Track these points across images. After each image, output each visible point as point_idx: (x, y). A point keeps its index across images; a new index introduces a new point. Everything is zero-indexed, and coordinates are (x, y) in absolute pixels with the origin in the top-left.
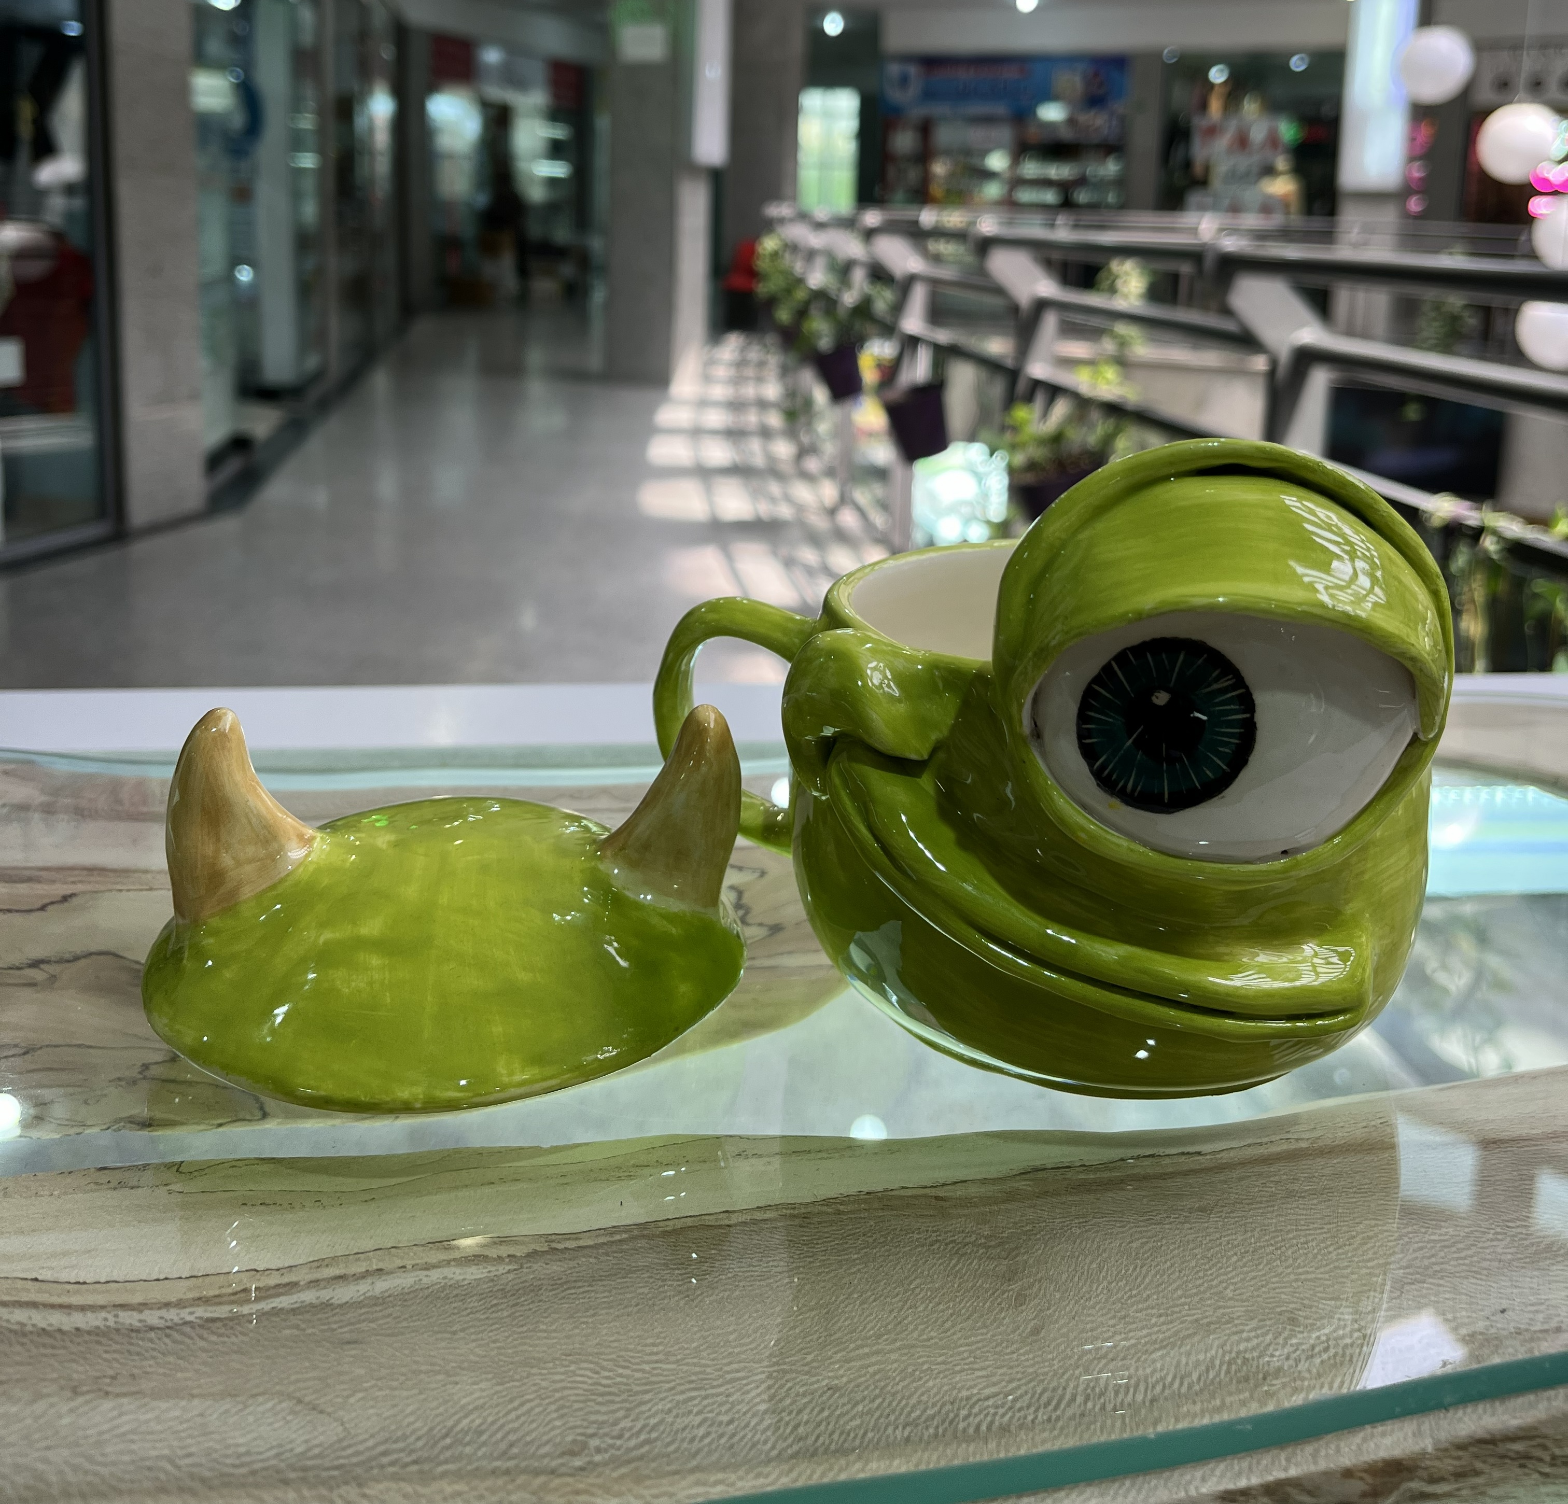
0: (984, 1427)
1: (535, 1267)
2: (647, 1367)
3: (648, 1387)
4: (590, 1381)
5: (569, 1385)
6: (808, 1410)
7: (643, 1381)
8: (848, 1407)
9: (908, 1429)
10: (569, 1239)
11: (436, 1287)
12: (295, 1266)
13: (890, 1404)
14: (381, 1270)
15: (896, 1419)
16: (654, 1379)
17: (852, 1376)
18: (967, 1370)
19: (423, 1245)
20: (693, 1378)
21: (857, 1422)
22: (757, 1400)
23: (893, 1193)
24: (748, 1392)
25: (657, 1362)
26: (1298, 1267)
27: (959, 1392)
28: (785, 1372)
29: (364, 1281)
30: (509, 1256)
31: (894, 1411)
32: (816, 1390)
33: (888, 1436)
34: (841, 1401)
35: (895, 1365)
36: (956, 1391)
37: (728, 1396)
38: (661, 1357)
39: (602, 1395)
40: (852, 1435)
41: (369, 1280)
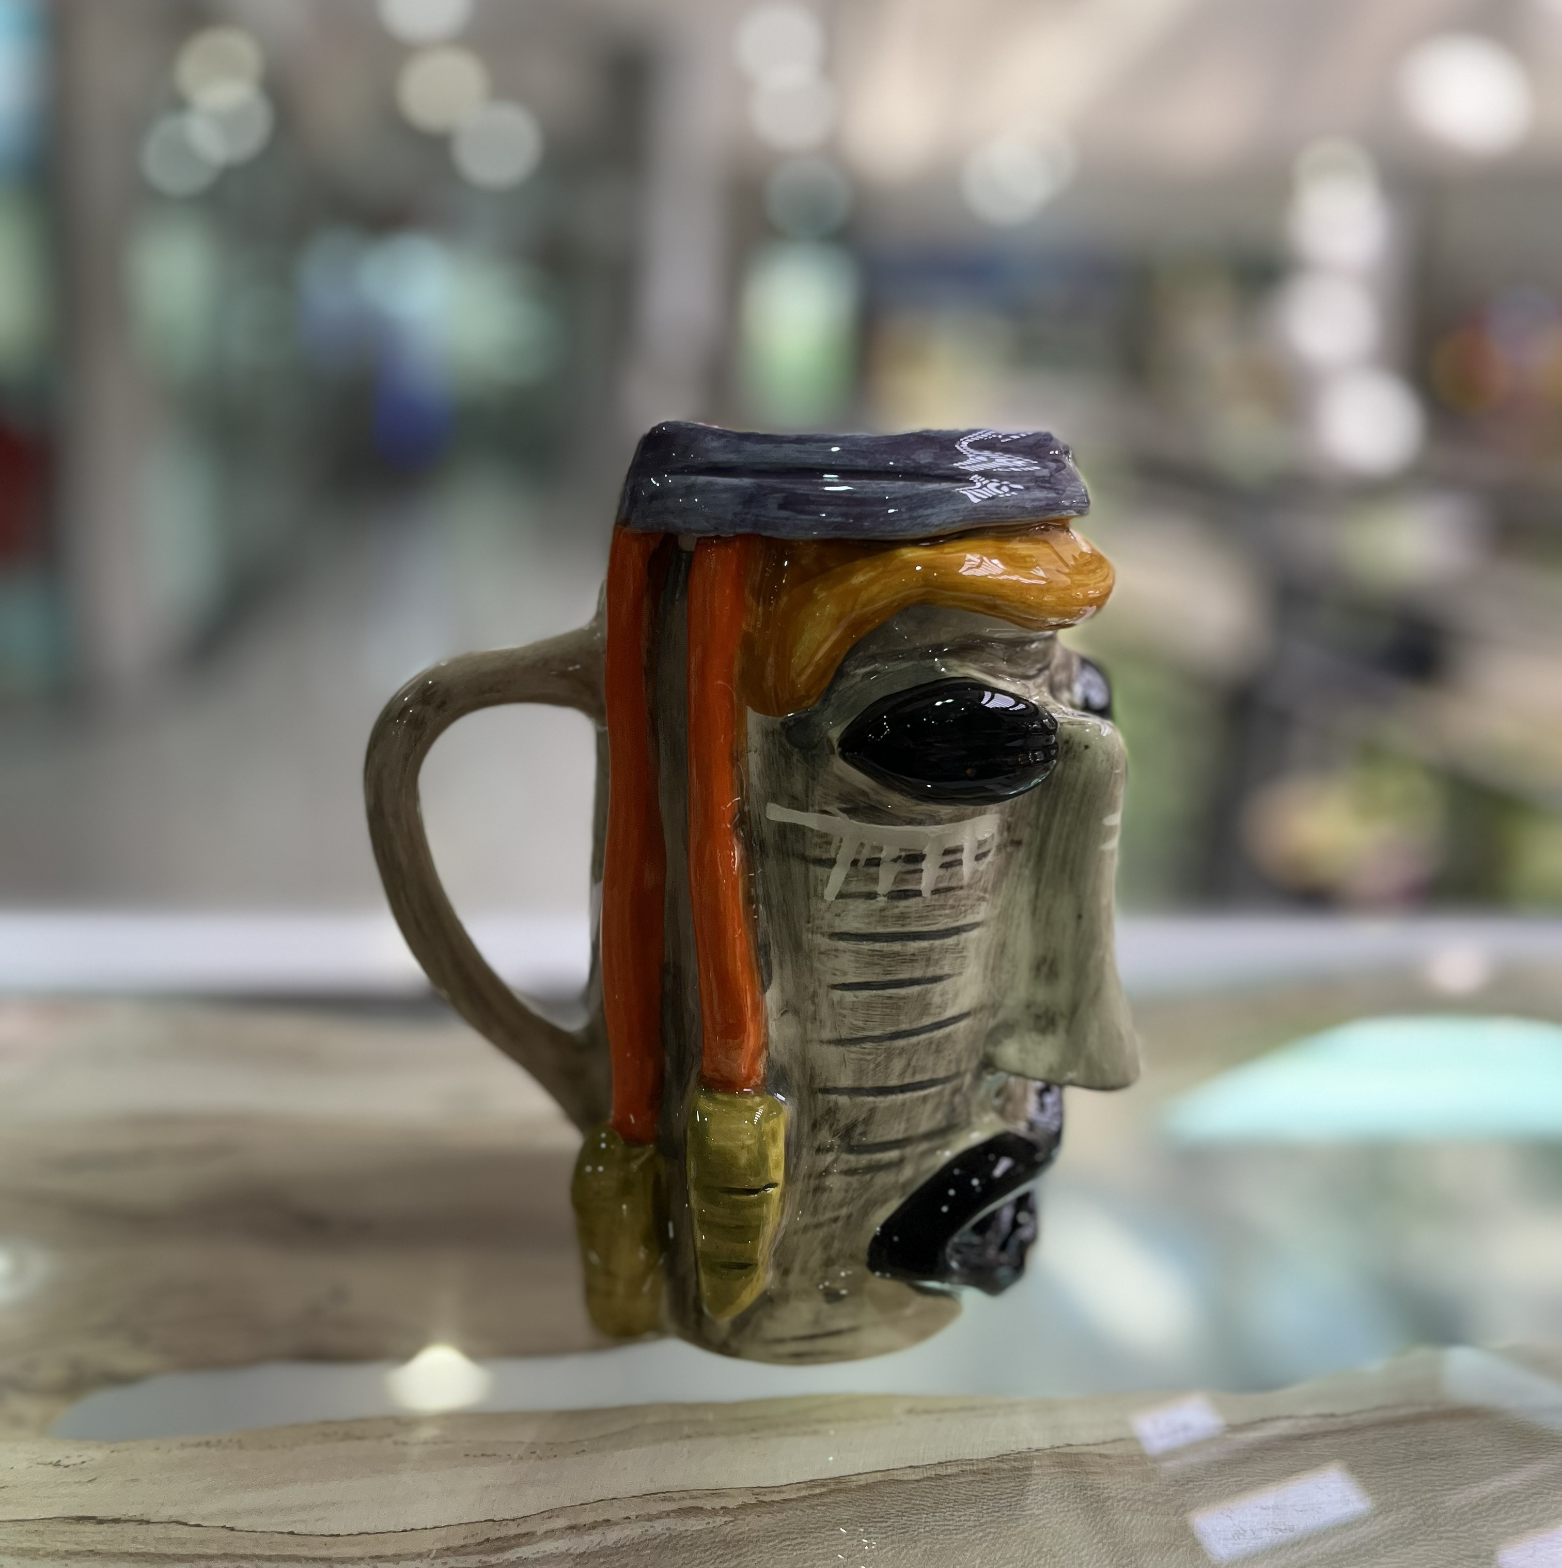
1: (748, 1519)
10: (773, 1492)
11: (663, 1537)
12: (530, 1516)
14: (608, 1521)
23: (1061, 1450)
26: (1441, 1526)
29: (594, 1531)
30: (722, 1508)
41: (600, 1531)
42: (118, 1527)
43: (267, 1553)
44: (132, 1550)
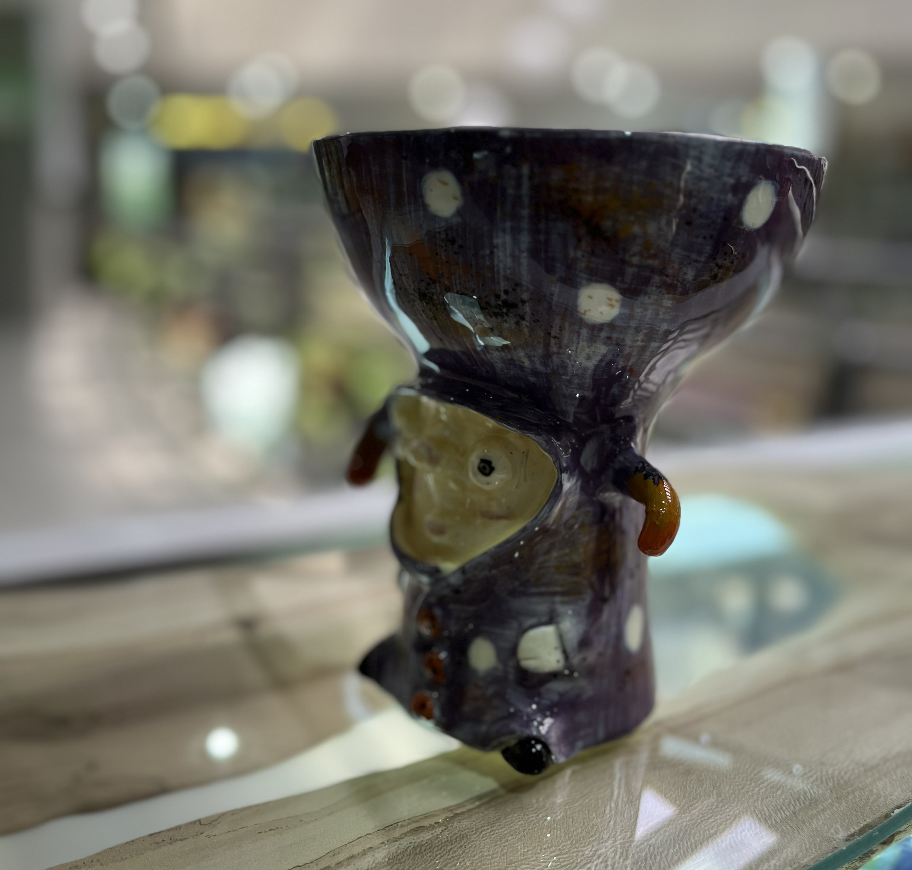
1: (455, 825)
10: (460, 807)
11: (411, 848)
14: (371, 848)
19: (383, 829)
29: (367, 856)
30: (436, 823)
41: (370, 854)
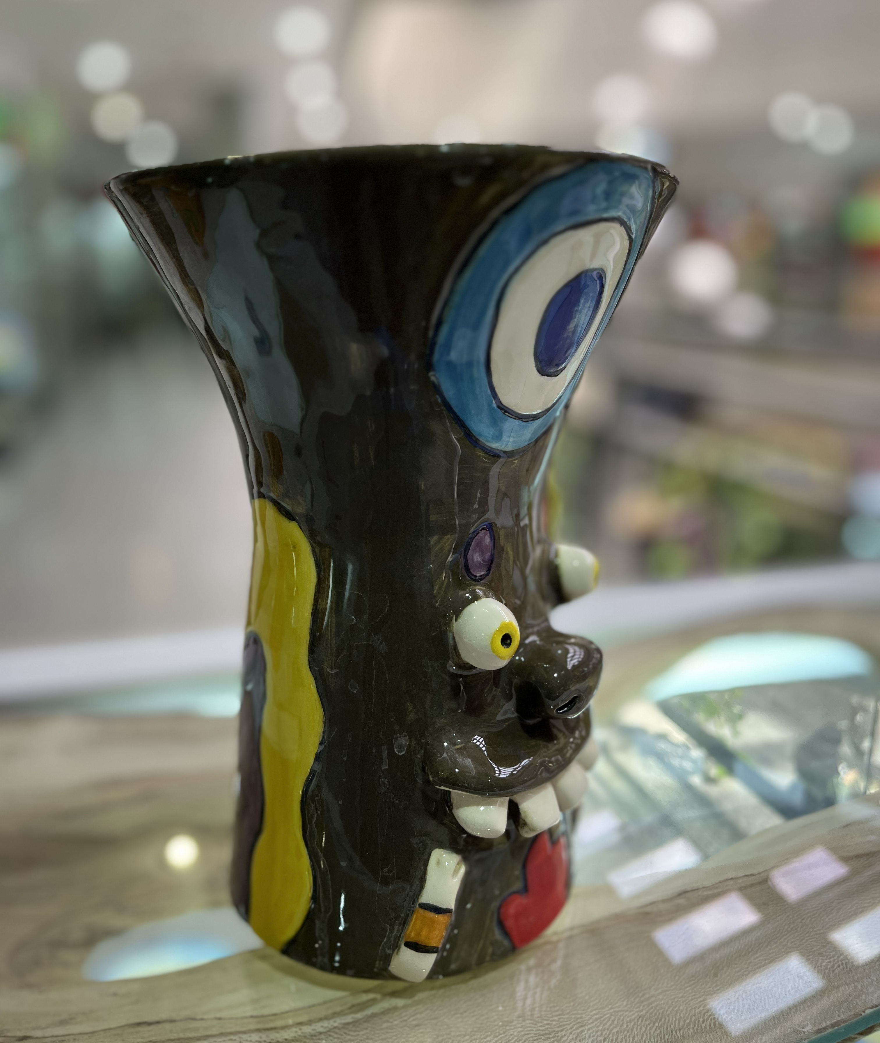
0: (712, 1025)
2: (556, 1018)
3: (561, 1029)
4: (534, 1029)
5: (527, 1033)
6: (635, 1029)
7: (558, 1025)
8: (651, 1025)
9: (682, 1031)
13: (669, 1020)
15: (674, 1028)
16: (561, 1024)
17: (647, 1009)
18: (694, 998)
20: (579, 1021)
21: (658, 1031)
22: (612, 1027)
24: (606, 1024)
25: (559, 1015)
26: (815, 928)
27: (695, 1010)
28: (618, 1012)
31: (672, 1024)
32: (635, 1018)
33: (674, 1036)
34: (647, 1022)
35: (662, 1002)
36: (693, 1010)
37: (598, 1027)
38: (560, 1012)
39: (543, 1035)
40: (659, 1038)
42: (160, 1026)
43: (244, 1029)
44: (173, 1038)
